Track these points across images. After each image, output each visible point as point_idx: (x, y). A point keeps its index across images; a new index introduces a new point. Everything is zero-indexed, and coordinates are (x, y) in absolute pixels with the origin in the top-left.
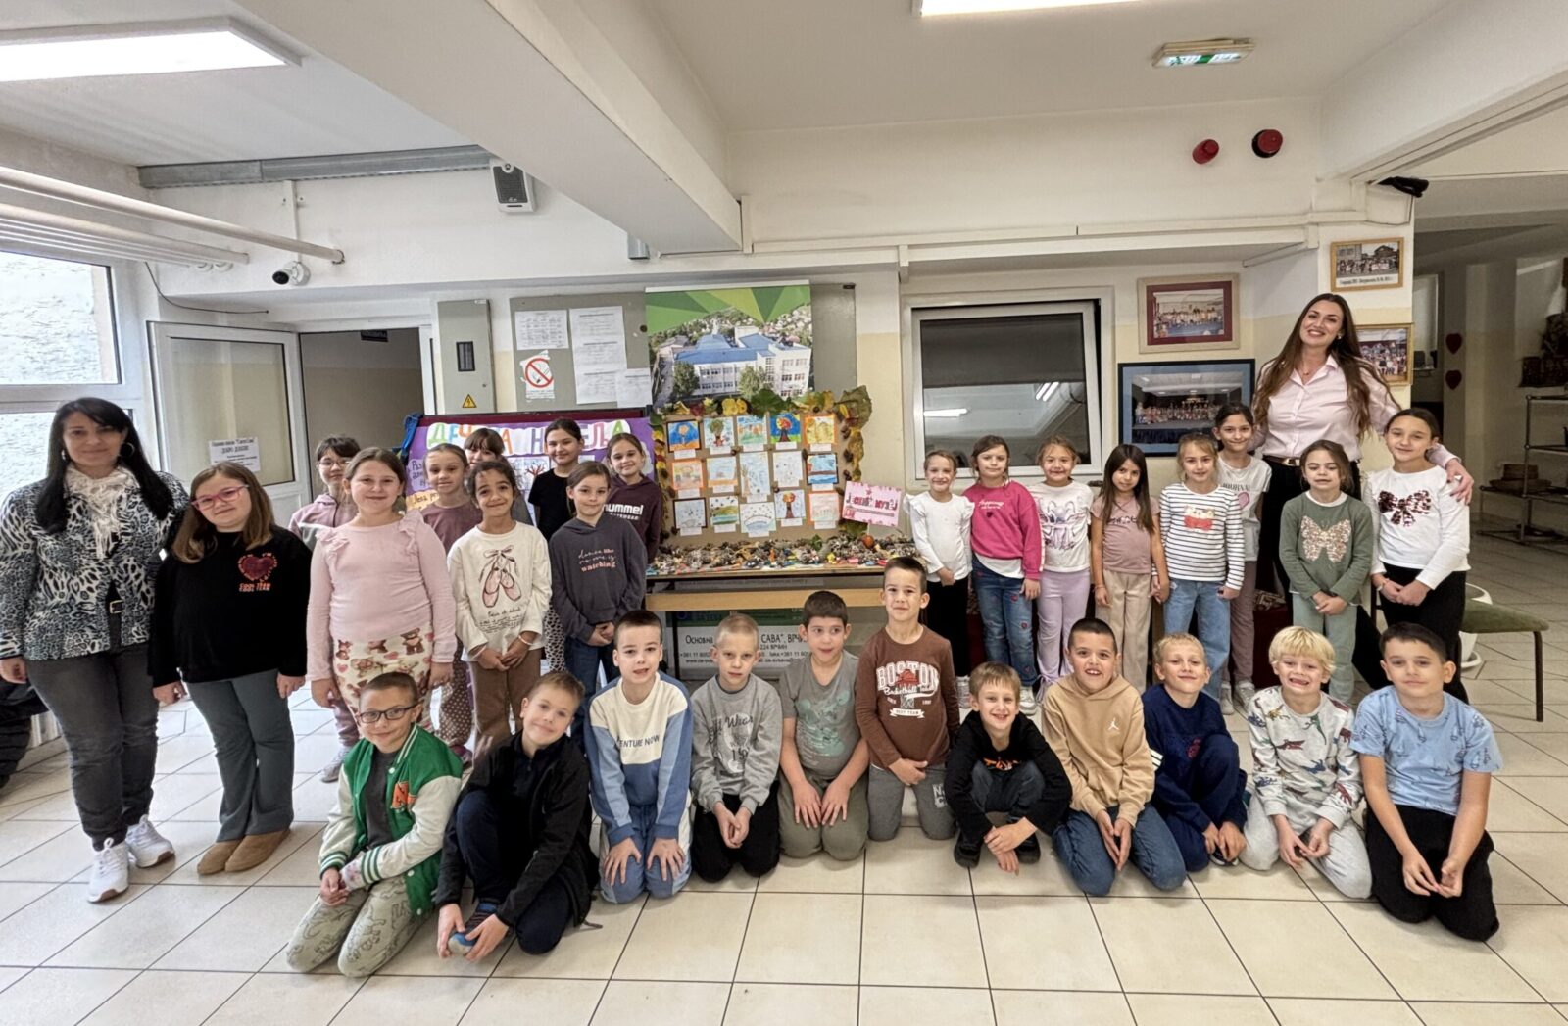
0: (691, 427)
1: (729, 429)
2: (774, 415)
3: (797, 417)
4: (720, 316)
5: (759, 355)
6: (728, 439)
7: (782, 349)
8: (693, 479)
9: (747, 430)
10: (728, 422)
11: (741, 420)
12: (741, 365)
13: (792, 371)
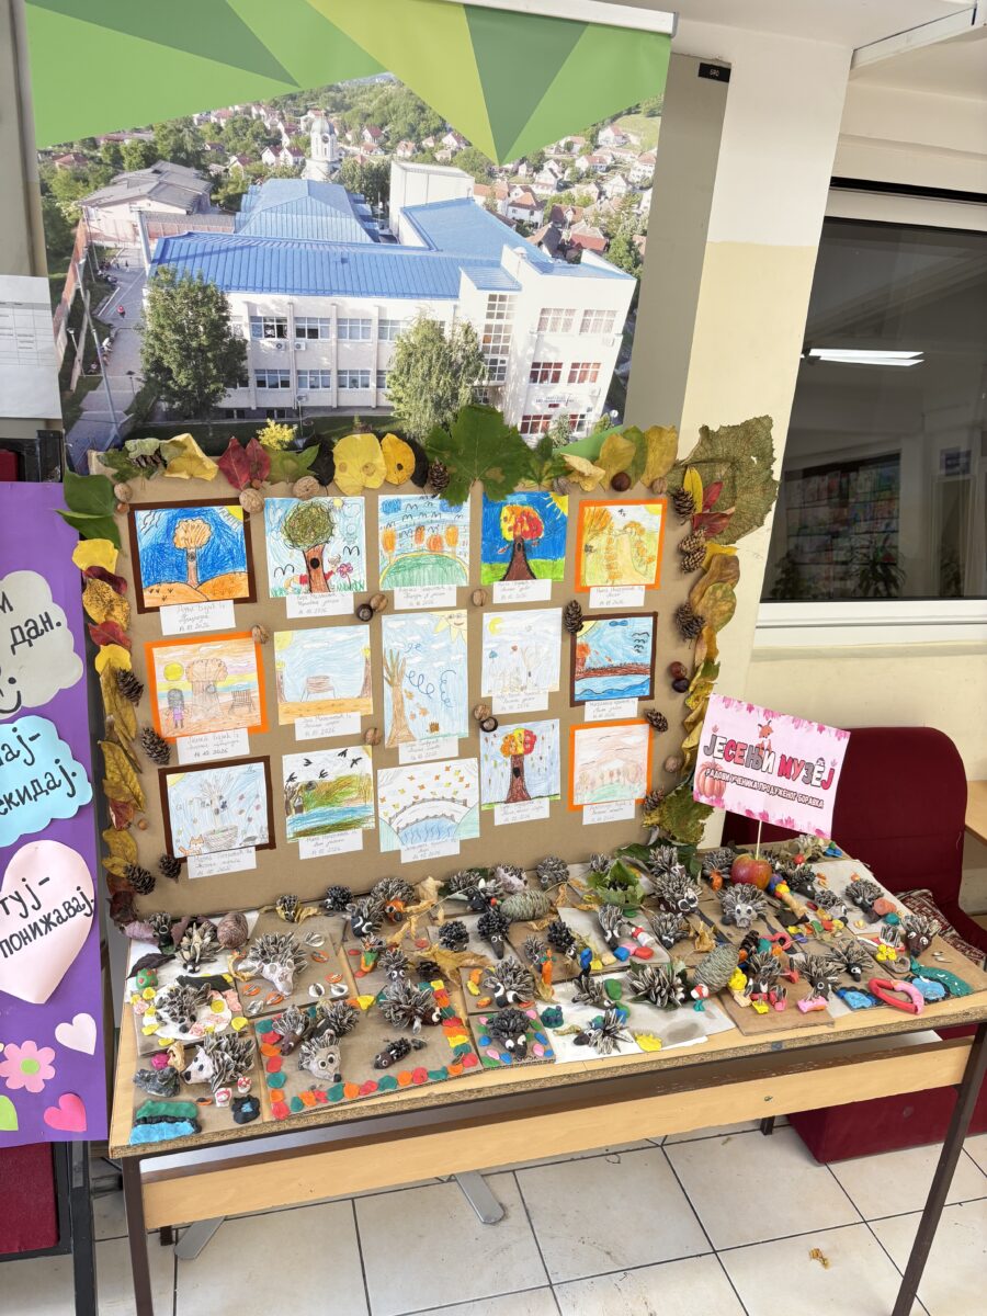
0: (220, 527)
1: (350, 536)
2: (496, 493)
3: (563, 504)
4: (339, 106)
5: (466, 283)
6: (346, 570)
7: (544, 268)
8: (227, 698)
9: (409, 541)
10: (348, 513)
11: (392, 507)
12: (405, 312)
13: (563, 348)
